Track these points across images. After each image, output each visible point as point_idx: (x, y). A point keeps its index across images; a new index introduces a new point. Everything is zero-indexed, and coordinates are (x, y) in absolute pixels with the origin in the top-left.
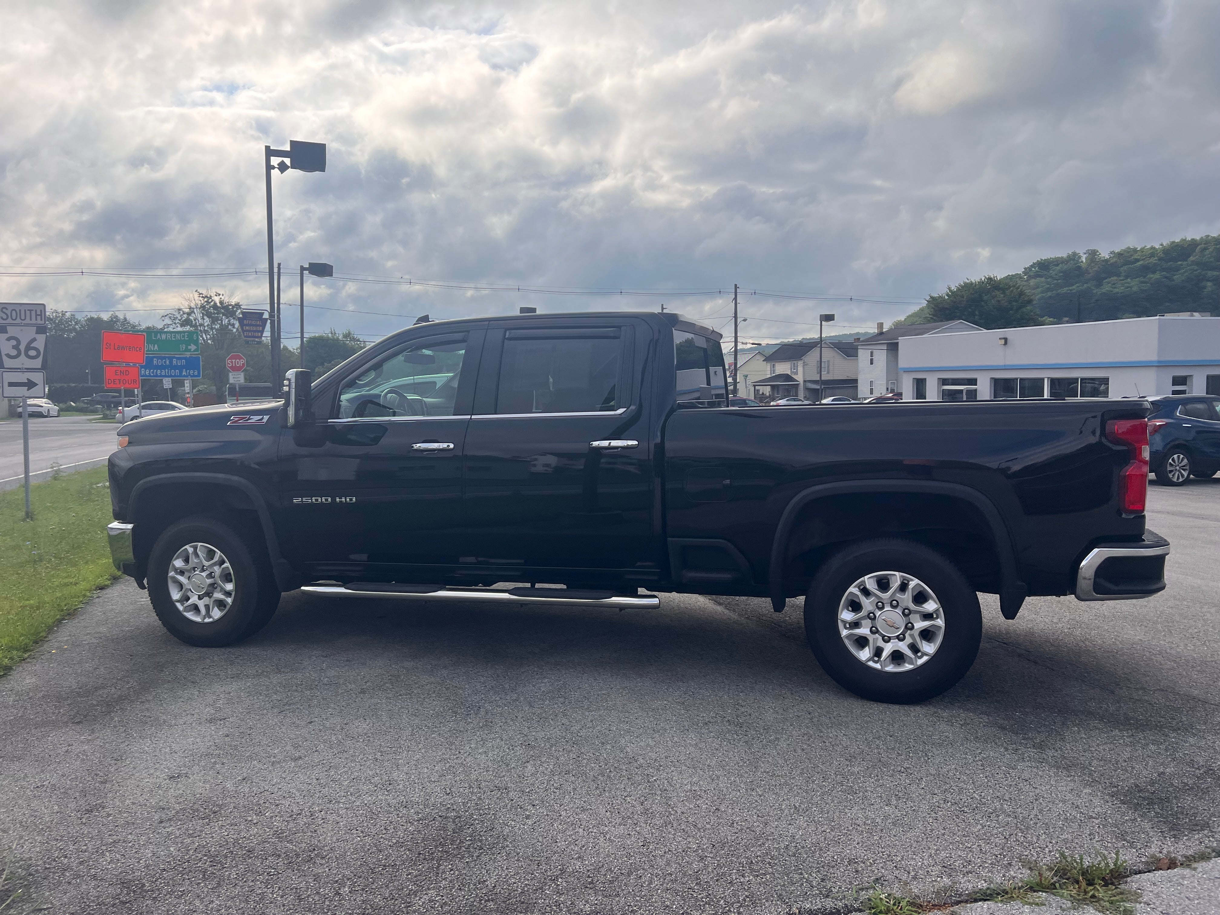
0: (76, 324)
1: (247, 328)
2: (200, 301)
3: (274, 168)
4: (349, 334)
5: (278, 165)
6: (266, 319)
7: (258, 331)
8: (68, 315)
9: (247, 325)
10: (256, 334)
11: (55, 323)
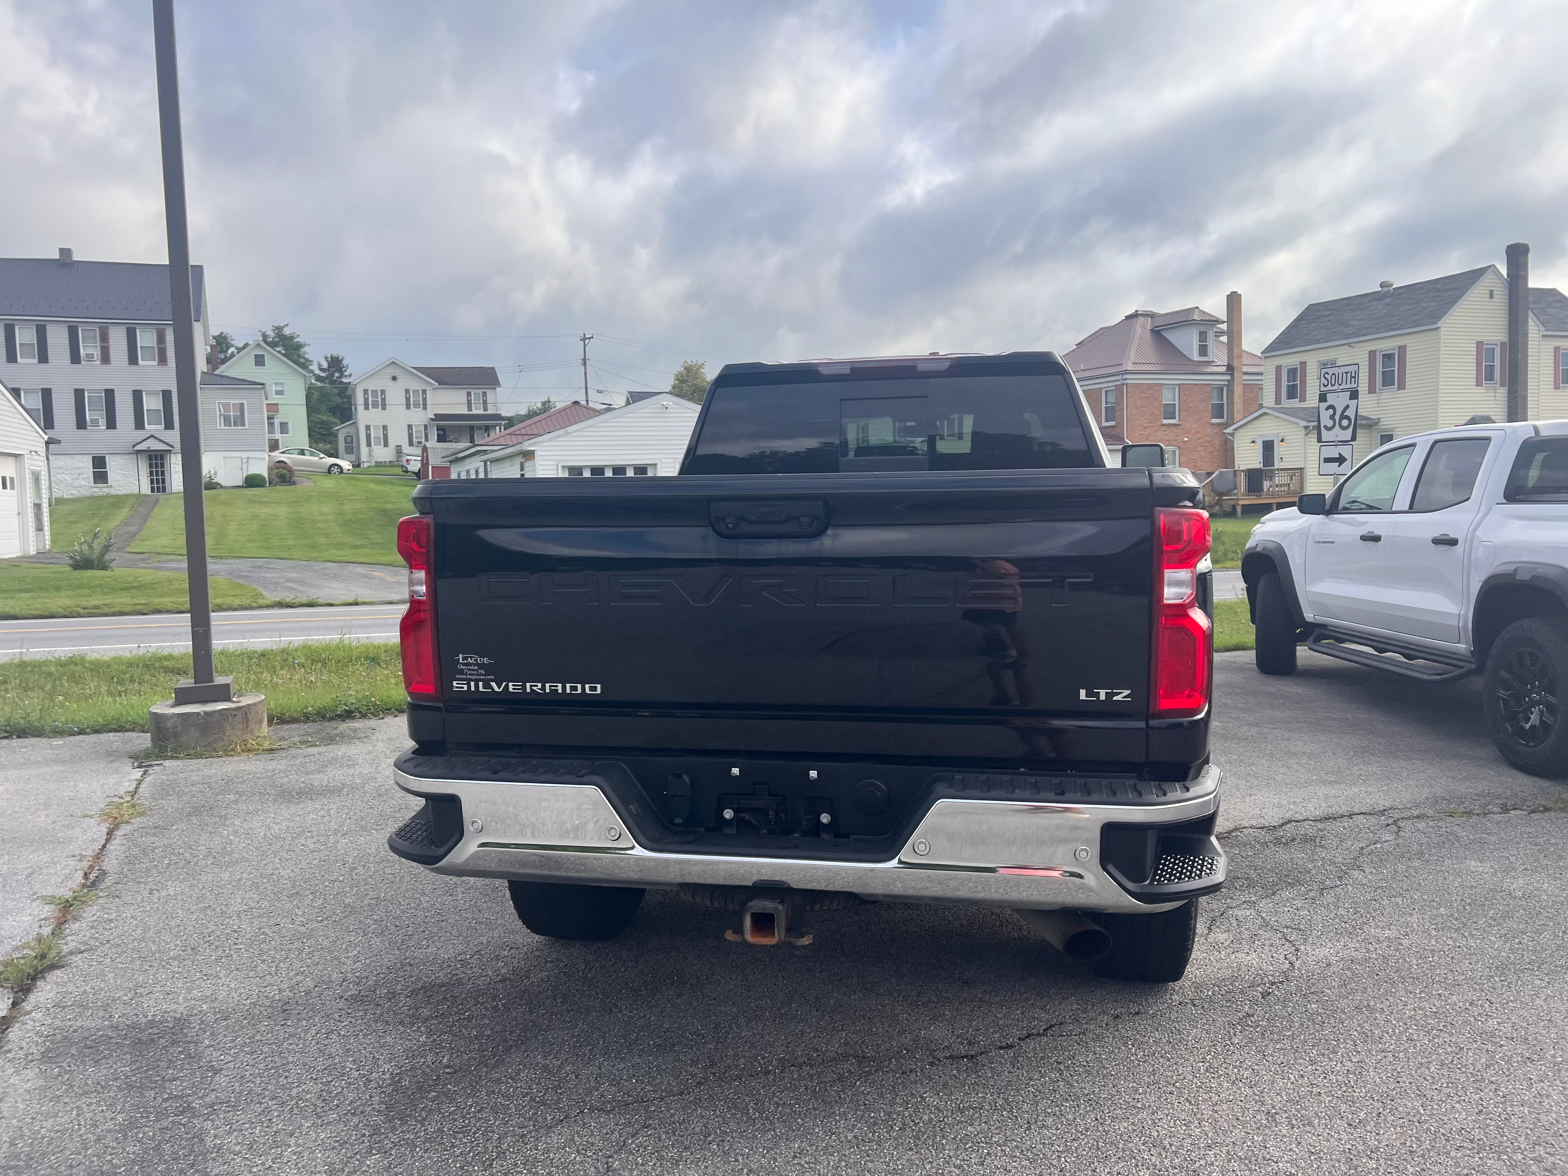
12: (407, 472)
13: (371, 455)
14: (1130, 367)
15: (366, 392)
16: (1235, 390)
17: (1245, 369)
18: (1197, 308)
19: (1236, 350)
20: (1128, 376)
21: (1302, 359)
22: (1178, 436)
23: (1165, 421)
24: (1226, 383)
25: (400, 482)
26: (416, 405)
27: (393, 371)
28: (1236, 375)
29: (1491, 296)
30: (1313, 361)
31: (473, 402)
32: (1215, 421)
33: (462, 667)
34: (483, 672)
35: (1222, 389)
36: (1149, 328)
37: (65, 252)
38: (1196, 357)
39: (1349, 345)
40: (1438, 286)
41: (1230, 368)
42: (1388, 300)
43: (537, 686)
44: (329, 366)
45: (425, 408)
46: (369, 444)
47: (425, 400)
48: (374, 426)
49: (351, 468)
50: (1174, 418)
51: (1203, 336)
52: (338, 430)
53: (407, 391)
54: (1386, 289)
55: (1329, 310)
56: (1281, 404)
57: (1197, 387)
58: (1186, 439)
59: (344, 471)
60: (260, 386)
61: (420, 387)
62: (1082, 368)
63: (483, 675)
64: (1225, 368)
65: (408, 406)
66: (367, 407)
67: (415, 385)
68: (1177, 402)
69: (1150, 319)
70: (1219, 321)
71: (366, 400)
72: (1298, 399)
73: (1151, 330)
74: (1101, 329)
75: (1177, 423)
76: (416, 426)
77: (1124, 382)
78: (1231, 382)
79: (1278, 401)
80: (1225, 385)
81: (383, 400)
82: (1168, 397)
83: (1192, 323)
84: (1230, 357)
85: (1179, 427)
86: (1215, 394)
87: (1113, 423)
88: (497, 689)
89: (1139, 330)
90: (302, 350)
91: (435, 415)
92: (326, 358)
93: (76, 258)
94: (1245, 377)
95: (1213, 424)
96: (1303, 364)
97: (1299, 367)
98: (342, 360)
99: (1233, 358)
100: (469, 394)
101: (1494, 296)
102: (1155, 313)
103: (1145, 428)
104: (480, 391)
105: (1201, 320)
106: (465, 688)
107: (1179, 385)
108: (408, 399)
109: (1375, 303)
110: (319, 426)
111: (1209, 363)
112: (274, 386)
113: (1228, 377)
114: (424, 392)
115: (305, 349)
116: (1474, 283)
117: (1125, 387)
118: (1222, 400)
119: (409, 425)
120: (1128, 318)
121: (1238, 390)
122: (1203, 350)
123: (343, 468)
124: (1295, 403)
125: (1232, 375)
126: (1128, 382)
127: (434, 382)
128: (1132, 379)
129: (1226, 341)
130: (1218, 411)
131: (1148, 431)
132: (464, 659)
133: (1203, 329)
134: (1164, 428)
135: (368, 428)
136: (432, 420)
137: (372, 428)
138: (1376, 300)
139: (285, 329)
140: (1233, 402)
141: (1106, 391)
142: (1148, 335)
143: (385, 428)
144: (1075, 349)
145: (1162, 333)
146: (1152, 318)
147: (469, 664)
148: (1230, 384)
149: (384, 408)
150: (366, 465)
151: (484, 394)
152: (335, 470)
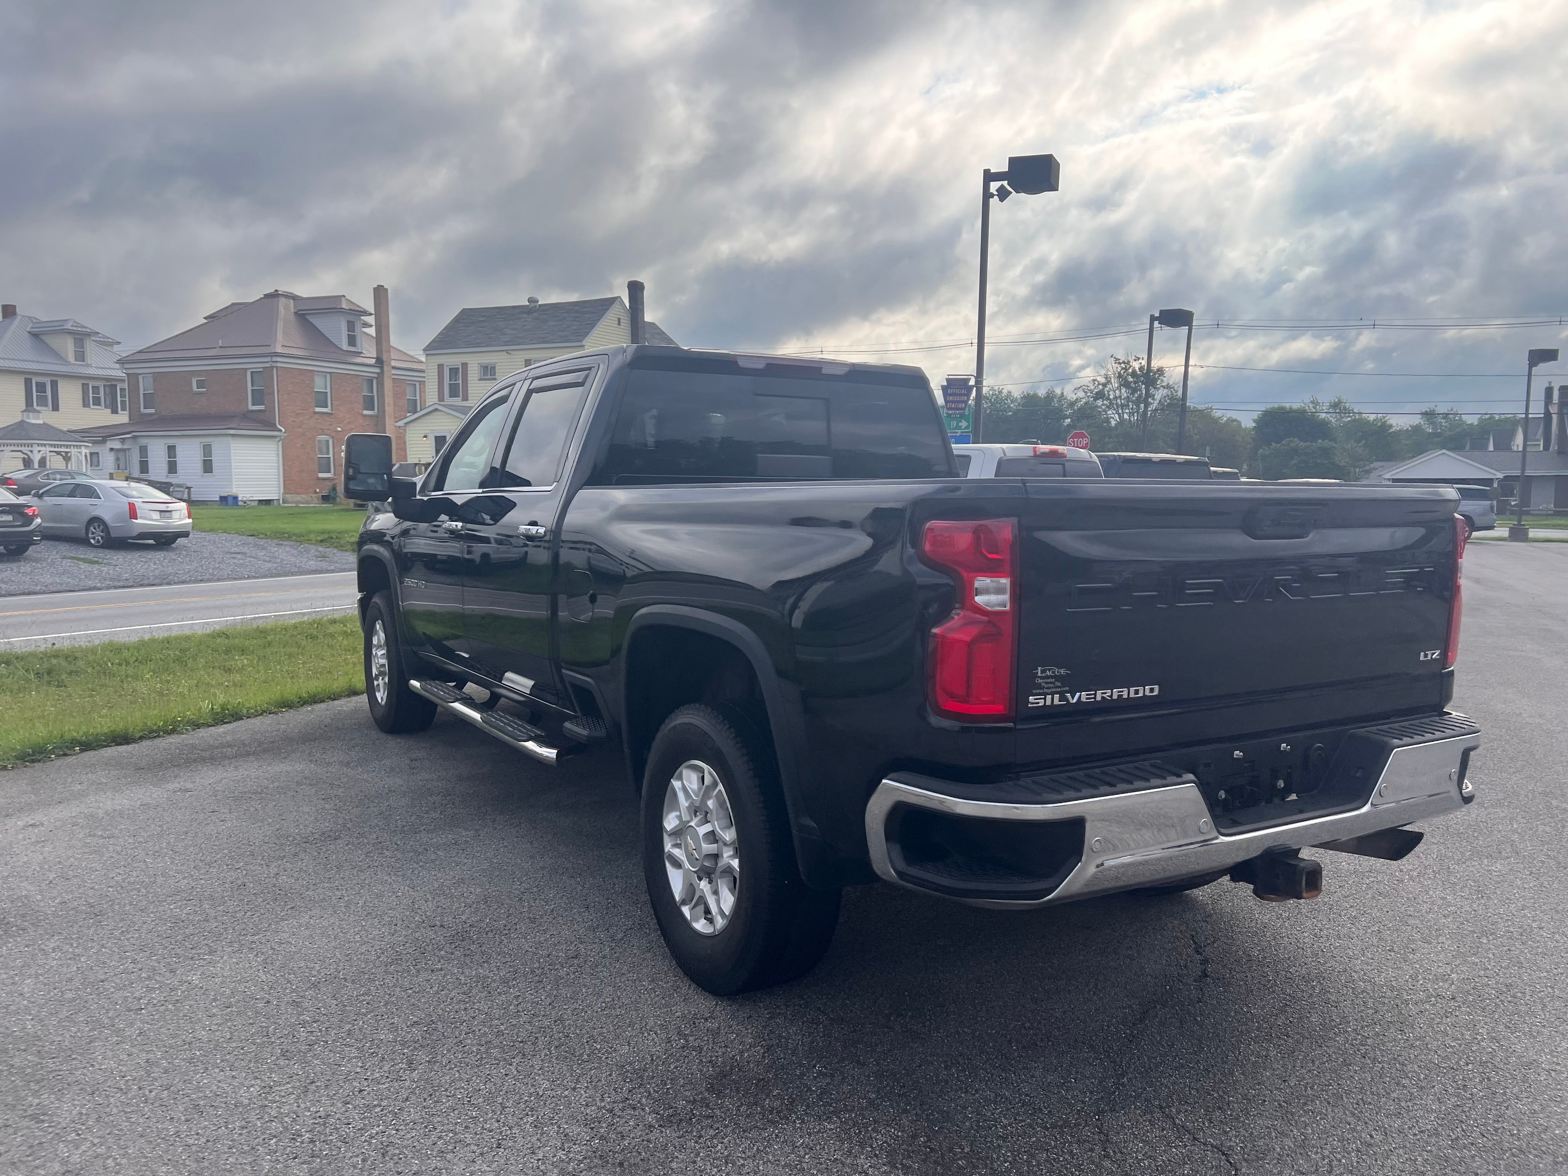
0: (1012, 402)
1: (951, 398)
2: (1112, 368)
3: (992, 196)
4: (1340, 402)
5: (997, 191)
6: (972, 387)
7: (962, 402)
8: (1005, 392)
9: (950, 395)
10: (960, 406)
11: (990, 402)
14: (279, 350)
16: (385, 384)
17: (393, 363)
18: (344, 296)
19: (384, 344)
20: (279, 359)
21: (464, 360)
22: (331, 425)
23: (318, 409)
24: (376, 375)
28: (386, 368)
29: (619, 324)
30: (474, 362)
32: (366, 412)
33: (1040, 681)
34: (1059, 684)
35: (372, 381)
36: (292, 310)
38: (345, 346)
39: (507, 351)
40: (577, 308)
41: (380, 361)
42: (535, 314)
43: (1106, 693)
50: (327, 407)
51: (351, 326)
54: (533, 305)
55: (482, 316)
56: (443, 401)
57: (348, 377)
58: (339, 429)
62: (220, 345)
63: (1059, 687)
64: (374, 360)
68: (328, 390)
69: (292, 301)
70: (366, 313)
72: (460, 398)
73: (295, 313)
74: (233, 304)
75: (330, 412)
77: (274, 364)
78: (381, 375)
79: (441, 398)
80: (375, 378)
82: (320, 385)
83: (341, 311)
84: (379, 350)
85: (332, 416)
86: (365, 386)
87: (262, 407)
88: (1071, 701)
89: (282, 310)
94: (394, 372)
95: (366, 415)
96: (465, 365)
97: (460, 367)
99: (382, 352)
101: (621, 324)
102: (298, 296)
103: (298, 414)
105: (349, 310)
106: (1041, 704)
107: (330, 373)
109: (525, 315)
111: (358, 354)
113: (378, 370)
116: (607, 309)
117: (275, 370)
118: (372, 392)
120: (267, 296)
121: (388, 385)
122: (352, 341)
124: (458, 401)
125: (382, 368)
126: (279, 365)
128: (282, 363)
129: (374, 335)
130: (369, 403)
131: (301, 418)
132: (1042, 672)
133: (351, 318)
134: (316, 416)
138: (524, 313)
140: (384, 395)
141: (252, 372)
142: (292, 317)
144: (206, 323)
145: (308, 317)
146: (294, 299)
147: (1048, 677)
148: (380, 376)
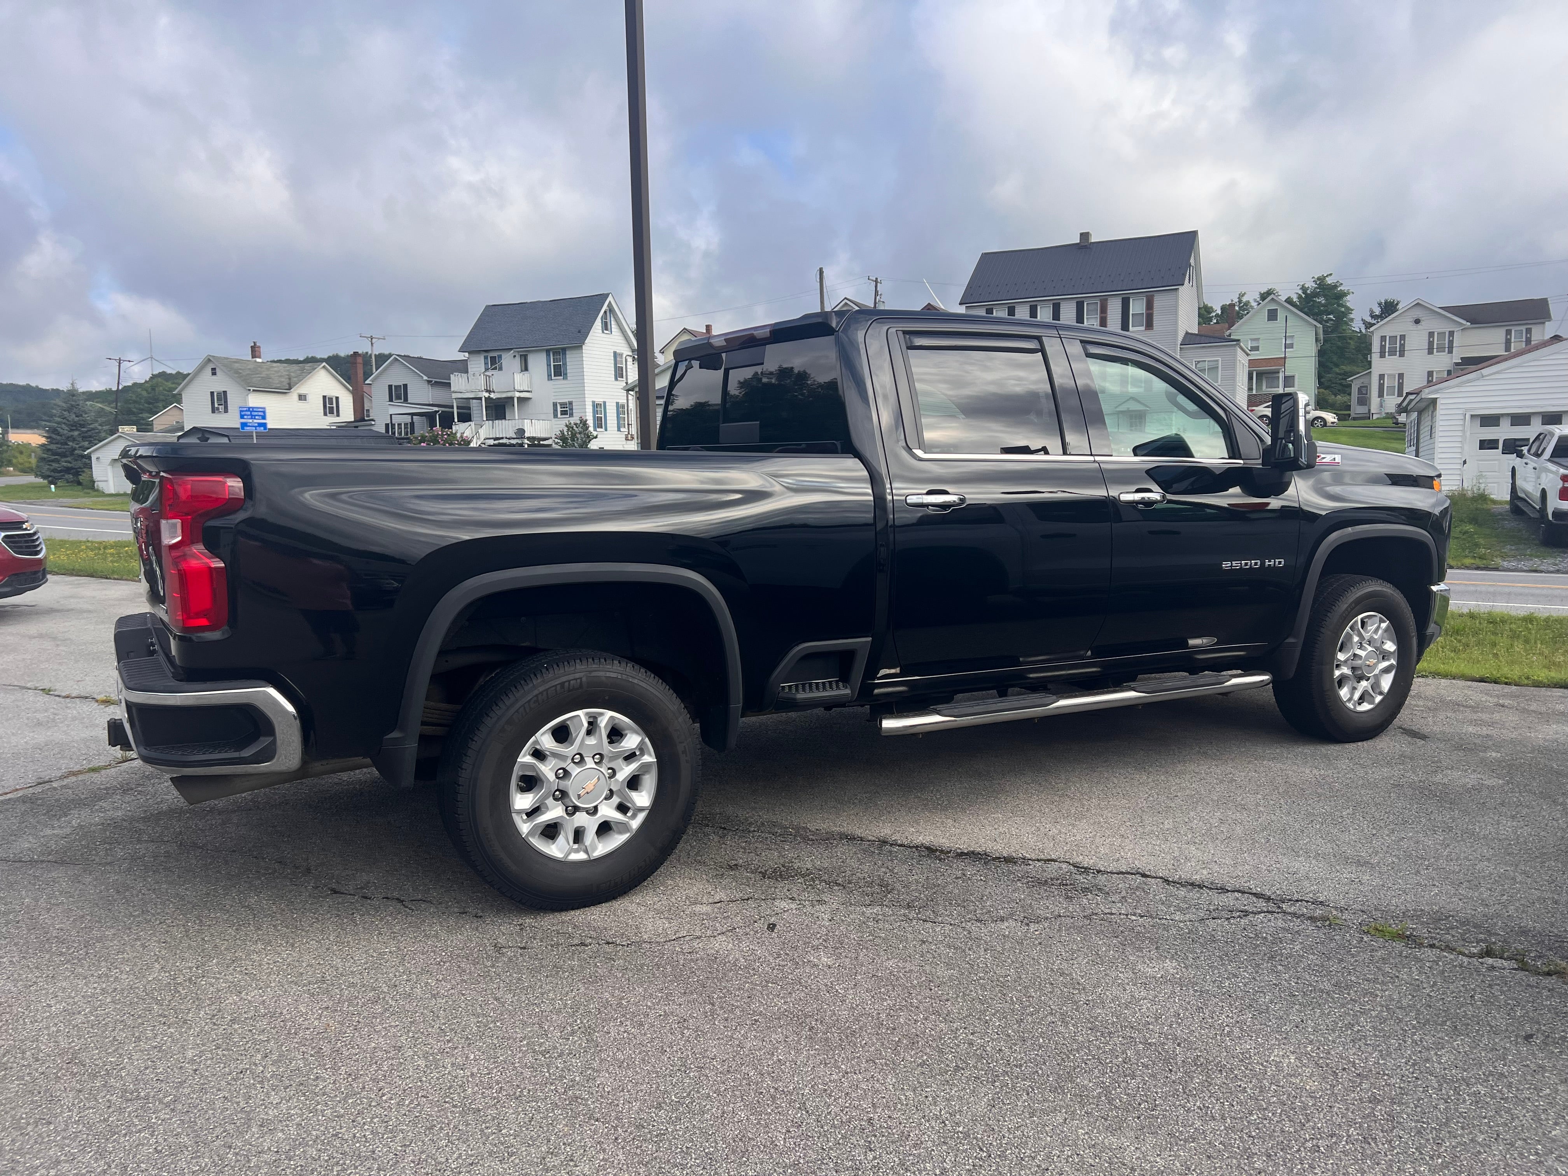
12: (1397, 423)
13: (1381, 406)
15: (1383, 338)
25: (1384, 435)
26: (1441, 349)
27: (1418, 313)
31: (1513, 340)
37: (1085, 236)
44: (1382, 312)
45: (1450, 351)
46: (1381, 395)
47: (1451, 342)
48: (1388, 375)
49: (1336, 420)
52: (1352, 381)
53: (1431, 334)
59: (1328, 424)
60: (1235, 343)
61: (1446, 328)
65: (1430, 351)
66: (1382, 355)
67: (1439, 326)
71: (1383, 347)
76: (1438, 372)
81: (1402, 346)
90: (1345, 299)
91: (1462, 358)
92: (1380, 304)
93: (1093, 239)
98: (1397, 304)
100: (1509, 332)
104: (1523, 328)
108: (1431, 344)
110: (1340, 377)
112: (1249, 342)
114: (1451, 334)
115: (1349, 298)
119: (1429, 372)
123: (1327, 421)
127: (1464, 322)
135: (1382, 377)
136: (1457, 364)
137: (1386, 377)
139: (1327, 279)
143: (1401, 376)
149: (1402, 355)
150: (1375, 417)
151: (1529, 331)
152: (1318, 423)
